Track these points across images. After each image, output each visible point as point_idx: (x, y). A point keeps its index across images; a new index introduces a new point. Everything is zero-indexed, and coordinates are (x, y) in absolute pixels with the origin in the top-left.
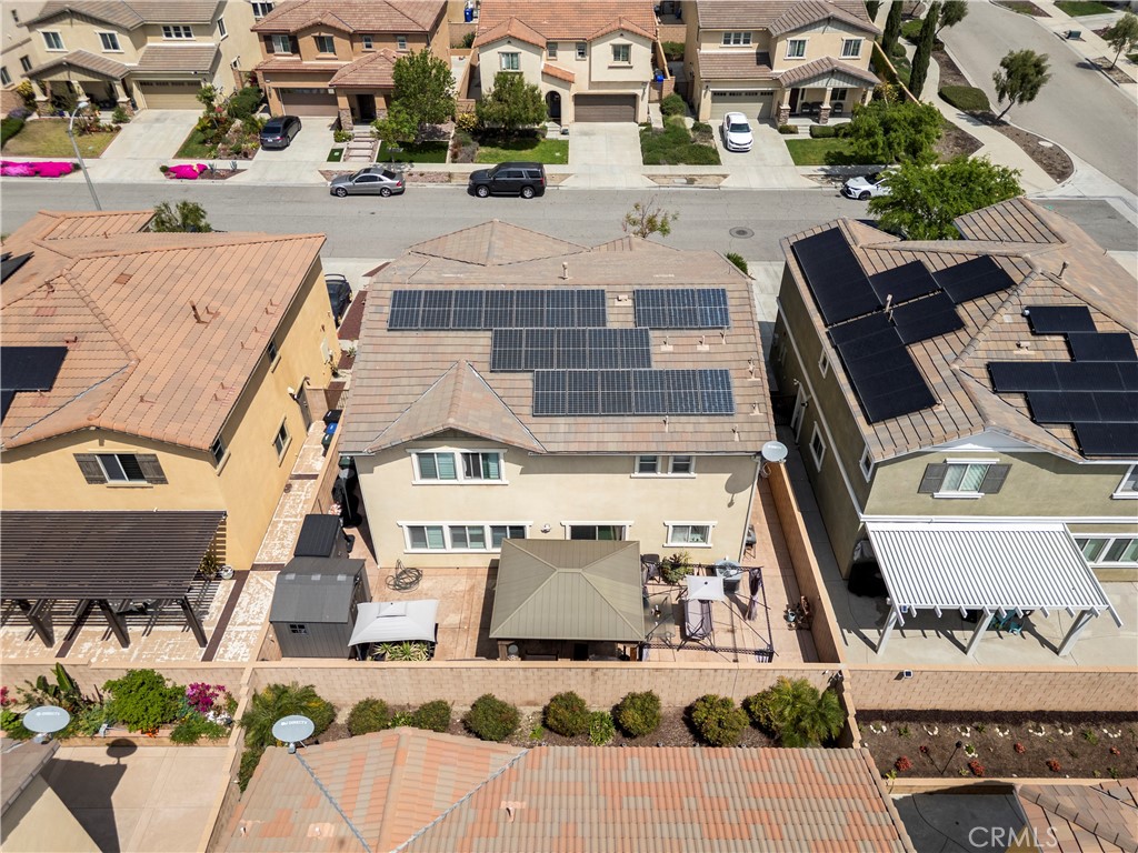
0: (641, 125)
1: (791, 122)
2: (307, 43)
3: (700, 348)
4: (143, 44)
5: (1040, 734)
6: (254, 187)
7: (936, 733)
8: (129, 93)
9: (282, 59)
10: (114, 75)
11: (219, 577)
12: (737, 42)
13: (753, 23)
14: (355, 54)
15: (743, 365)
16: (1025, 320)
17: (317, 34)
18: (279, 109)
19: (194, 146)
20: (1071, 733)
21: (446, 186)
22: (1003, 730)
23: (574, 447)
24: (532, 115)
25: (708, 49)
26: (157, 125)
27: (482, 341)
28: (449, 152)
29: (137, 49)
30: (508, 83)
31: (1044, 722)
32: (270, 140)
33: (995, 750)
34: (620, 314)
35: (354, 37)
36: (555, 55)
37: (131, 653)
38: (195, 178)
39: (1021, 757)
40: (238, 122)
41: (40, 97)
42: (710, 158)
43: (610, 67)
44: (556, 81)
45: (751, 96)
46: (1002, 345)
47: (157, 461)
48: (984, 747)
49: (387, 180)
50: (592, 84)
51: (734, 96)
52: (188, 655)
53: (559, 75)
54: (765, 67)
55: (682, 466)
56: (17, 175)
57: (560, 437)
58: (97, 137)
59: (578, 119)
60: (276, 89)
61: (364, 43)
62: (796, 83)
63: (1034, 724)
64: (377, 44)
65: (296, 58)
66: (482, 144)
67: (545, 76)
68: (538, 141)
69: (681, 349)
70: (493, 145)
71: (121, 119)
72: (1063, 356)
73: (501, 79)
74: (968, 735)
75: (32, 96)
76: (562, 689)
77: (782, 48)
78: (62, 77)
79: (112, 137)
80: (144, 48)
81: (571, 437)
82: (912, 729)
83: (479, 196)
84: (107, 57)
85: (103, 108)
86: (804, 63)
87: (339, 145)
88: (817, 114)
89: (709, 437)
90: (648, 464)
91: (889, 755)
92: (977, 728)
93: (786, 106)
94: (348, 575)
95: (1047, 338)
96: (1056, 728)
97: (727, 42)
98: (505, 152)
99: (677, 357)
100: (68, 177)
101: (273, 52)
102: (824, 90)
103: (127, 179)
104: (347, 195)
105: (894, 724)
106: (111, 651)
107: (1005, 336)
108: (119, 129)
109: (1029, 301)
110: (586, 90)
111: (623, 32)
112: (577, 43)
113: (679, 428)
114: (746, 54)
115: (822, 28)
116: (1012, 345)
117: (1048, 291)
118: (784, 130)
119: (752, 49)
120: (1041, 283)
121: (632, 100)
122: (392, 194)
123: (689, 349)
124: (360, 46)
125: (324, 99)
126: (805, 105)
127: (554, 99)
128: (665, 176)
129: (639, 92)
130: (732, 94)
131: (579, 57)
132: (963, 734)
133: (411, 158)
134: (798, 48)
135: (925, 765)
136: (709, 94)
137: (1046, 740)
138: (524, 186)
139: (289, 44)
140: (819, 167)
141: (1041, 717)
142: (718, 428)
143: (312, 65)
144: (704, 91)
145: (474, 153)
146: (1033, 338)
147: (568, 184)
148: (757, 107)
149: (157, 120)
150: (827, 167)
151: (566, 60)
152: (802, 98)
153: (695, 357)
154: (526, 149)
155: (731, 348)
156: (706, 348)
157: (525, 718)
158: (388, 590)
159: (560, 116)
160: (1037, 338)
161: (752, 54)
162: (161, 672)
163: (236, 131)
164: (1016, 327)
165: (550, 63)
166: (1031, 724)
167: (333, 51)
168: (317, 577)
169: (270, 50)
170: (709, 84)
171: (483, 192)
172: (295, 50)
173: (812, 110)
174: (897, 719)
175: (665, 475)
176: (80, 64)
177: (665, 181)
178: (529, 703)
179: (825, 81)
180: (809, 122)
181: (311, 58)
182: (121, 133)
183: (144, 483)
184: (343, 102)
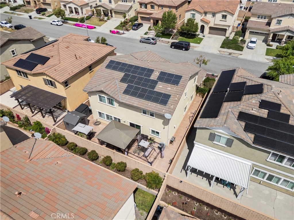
0: (226, 37)
1: (271, 43)
2: (149, 6)
3: (168, 88)
4: (117, 3)
5: (217, 214)
6: (125, 38)
7: (189, 201)
8: (111, 13)
9: (143, 10)
10: (109, 9)
11: (65, 111)
12: (262, 18)
13: (268, 13)
14: (159, 10)
15: (176, 95)
16: (259, 103)
17: (151, 4)
18: (140, 21)
19: (119, 27)
20: (226, 218)
21: (166, 44)
22: (207, 208)
23: (127, 102)
24: (193, 30)
25: (252, 19)
26: (114, 21)
27: (121, 75)
28: (172, 37)
29: (115, 4)
30: (191, 21)
31: (220, 212)
32: (134, 28)
33: (202, 211)
34: (154, 76)
35: (159, 6)
36: (206, 16)
37: (44, 119)
38: (115, 34)
39: (207, 216)
40: (131, 23)
41: (95, 12)
42: (240, 49)
43: (220, 20)
44: (204, 22)
45: (262, 34)
46: (248, 108)
47: (55, 83)
48: (198, 210)
49: (152, 41)
50: (215, 24)
51: (257, 33)
52: (52, 123)
53: (205, 21)
54: (268, 26)
55: (152, 115)
56: (84, 27)
57: (126, 99)
58: (102, 22)
59: (209, 33)
60: (140, 17)
61: (161, 8)
62: (274, 32)
63: (217, 211)
64: (164, 8)
65: (146, 10)
66: (181, 36)
67: (201, 21)
68: (196, 37)
69: (164, 88)
70: (183, 37)
71: (108, 19)
72: (265, 116)
73: (189, 20)
74: (197, 205)
75: (94, 12)
76: (109, 155)
77: (274, 22)
78: (99, 8)
79: (105, 23)
80: (117, 4)
81: (128, 100)
82: (183, 197)
83: (172, 48)
84: (109, 5)
85: (106, 16)
86: (280, 27)
87: (149, 31)
88: (281, 42)
89: (157, 109)
90: (145, 112)
91: (174, 200)
92: (200, 205)
93: (271, 38)
94: (80, 116)
95: (263, 110)
96: (223, 215)
97: (258, 18)
98: (186, 39)
99: (162, 89)
100: (93, 29)
101: (141, 8)
102: (284, 35)
103: (103, 32)
104: (143, 42)
105: (180, 194)
106: (41, 118)
107: (250, 106)
108: (107, 21)
109: (264, 98)
110: (213, 26)
111: (225, 11)
112: (213, 13)
113: (152, 105)
114: (263, 22)
115: (288, 17)
116: (251, 109)
117: (272, 97)
118: (268, 45)
119: (266, 21)
120: (270, 94)
121: (225, 30)
122: (152, 44)
123: (166, 88)
124: (160, 8)
125: (148, 19)
126: (278, 39)
127: (203, 27)
128: (224, 52)
129: (227, 28)
130: (256, 32)
131: (213, 17)
132: (196, 204)
133: (162, 36)
134: (279, 22)
135: (181, 206)
136: (249, 32)
137: (217, 216)
138: (183, 47)
139: (145, 6)
140: (273, 57)
141: (220, 210)
142: (161, 107)
143: (149, 12)
144: (247, 31)
145: (177, 38)
146: (258, 108)
147: (196, 49)
148: (263, 38)
149: (115, 20)
150: (275, 58)
151: (209, 17)
152: (278, 37)
153: (166, 90)
154: (191, 39)
155: (176, 90)
156: (170, 89)
157: (101, 158)
158: (93, 124)
159: (203, 32)
160: (260, 109)
161: (266, 22)
162: (42, 123)
163: (129, 25)
164: (255, 104)
165: (204, 18)
166: (216, 210)
167: (154, 9)
168: (74, 115)
169: (141, 7)
170: (249, 29)
171: (173, 47)
172: (146, 8)
173: (280, 41)
174: (181, 194)
175: (148, 116)
176: (103, 6)
177: (223, 53)
178: (103, 156)
179: (285, 33)
180: (278, 44)
181: (149, 10)
182: (107, 22)
183: (53, 87)
184: (152, 21)
